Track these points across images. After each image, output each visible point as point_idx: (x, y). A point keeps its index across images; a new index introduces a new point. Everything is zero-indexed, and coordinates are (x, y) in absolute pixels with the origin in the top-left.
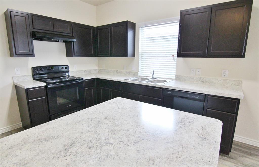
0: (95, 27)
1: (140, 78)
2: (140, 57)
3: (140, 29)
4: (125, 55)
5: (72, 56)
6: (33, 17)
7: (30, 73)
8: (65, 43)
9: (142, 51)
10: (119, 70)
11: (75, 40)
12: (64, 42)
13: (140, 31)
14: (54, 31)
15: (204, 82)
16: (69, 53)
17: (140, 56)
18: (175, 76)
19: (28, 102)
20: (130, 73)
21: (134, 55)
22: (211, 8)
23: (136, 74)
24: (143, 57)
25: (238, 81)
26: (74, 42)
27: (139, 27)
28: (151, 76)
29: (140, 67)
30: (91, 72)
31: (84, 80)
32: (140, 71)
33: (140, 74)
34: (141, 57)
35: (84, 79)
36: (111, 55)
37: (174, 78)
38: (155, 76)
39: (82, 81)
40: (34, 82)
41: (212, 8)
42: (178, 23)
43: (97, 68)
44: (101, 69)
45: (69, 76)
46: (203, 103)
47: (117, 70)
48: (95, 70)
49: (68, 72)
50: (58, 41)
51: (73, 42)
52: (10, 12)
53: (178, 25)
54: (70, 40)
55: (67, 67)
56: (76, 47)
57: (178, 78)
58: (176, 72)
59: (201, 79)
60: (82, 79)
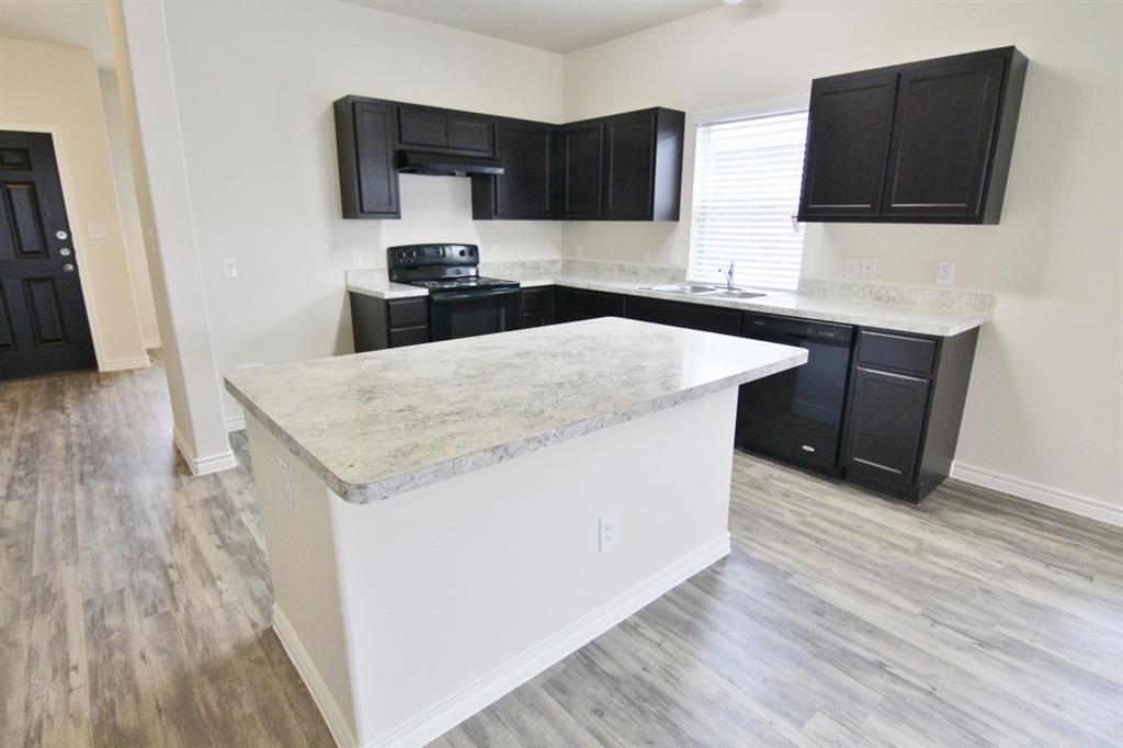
0: (556, 126)
1: (689, 287)
2: (693, 222)
3: (700, 130)
4: (647, 214)
5: (490, 218)
6: (402, 111)
7: (382, 263)
8: (469, 179)
9: (703, 201)
10: (627, 264)
11: (500, 171)
12: (468, 175)
13: (700, 136)
14: (448, 147)
15: (880, 299)
16: (481, 210)
17: (695, 215)
18: (797, 281)
19: (389, 333)
20: (659, 273)
21: (674, 215)
22: (896, 77)
23: (677, 276)
24: (703, 220)
25: (982, 295)
26: (498, 178)
27: (697, 125)
28: (722, 279)
29: (692, 253)
30: (538, 268)
31: (523, 288)
32: (691, 265)
33: (691, 276)
34: (698, 220)
35: (521, 286)
36: (604, 215)
37: (795, 287)
38: (737, 282)
39: (515, 290)
40: (391, 287)
41: (899, 76)
42: (807, 115)
43: (557, 256)
44: (571, 261)
45: (477, 276)
46: (848, 350)
47: (622, 263)
48: (552, 262)
49: (475, 264)
50: (454, 174)
51: (495, 176)
52: (353, 104)
53: (803, 119)
54: (488, 170)
55: (473, 250)
56: (501, 193)
57: (806, 288)
58: (802, 270)
59: (875, 289)
60: (517, 285)
